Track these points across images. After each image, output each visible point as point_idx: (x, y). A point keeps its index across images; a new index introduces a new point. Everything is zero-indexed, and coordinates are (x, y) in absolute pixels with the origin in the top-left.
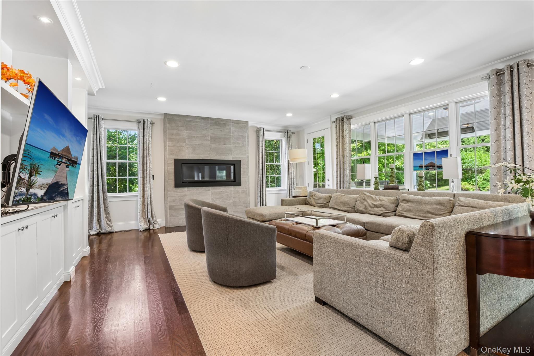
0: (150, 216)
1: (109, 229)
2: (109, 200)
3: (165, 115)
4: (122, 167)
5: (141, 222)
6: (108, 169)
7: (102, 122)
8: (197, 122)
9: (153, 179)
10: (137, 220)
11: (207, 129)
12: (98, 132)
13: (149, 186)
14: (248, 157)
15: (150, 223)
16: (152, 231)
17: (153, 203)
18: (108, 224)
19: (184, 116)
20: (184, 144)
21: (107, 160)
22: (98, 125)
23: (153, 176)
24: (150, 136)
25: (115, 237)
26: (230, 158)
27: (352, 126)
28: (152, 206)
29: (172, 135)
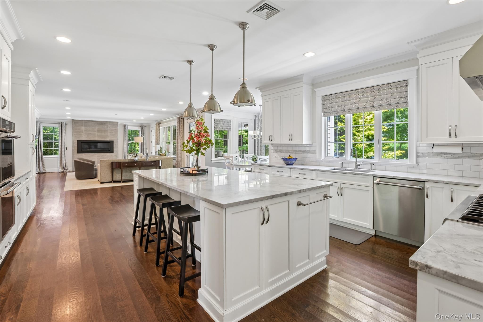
0: (64, 166)
1: (44, 171)
2: (44, 159)
3: (73, 120)
4: (51, 144)
5: (60, 168)
6: (44, 144)
7: (41, 124)
8: (89, 123)
9: (67, 149)
10: (58, 168)
11: (95, 126)
12: (39, 129)
13: (64, 152)
14: (118, 139)
15: (64, 169)
16: (65, 173)
17: (66, 160)
18: (43, 169)
19: (82, 121)
20: (82, 133)
21: (43, 140)
22: (39, 126)
23: (67, 148)
24: (65, 130)
25: (47, 175)
26: (108, 139)
27: (160, 127)
28: (66, 161)
29: (76, 129)
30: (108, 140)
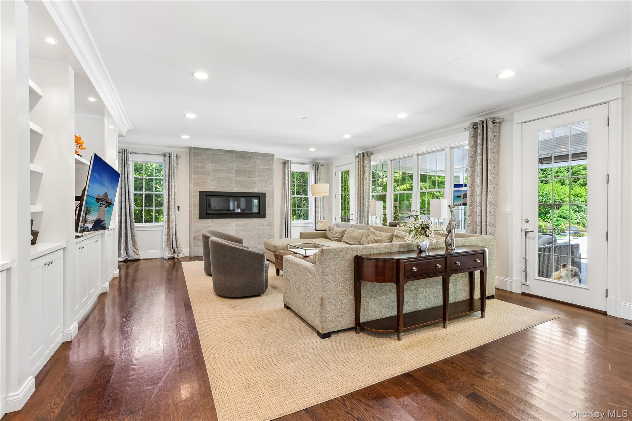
0: (174, 245)
1: (135, 257)
2: (136, 229)
3: (191, 148)
4: (149, 198)
5: (165, 251)
6: (135, 200)
7: (130, 156)
8: (222, 155)
9: (179, 210)
10: (163, 249)
11: (231, 162)
12: (126, 166)
13: (174, 217)
14: (273, 190)
15: (174, 252)
16: (176, 260)
17: (178, 233)
18: (134, 252)
19: (209, 149)
20: (208, 177)
21: (135, 191)
22: (126, 158)
23: (178, 207)
24: (176, 169)
25: (142, 264)
26: (255, 190)
27: (372, 162)
28: (177, 236)
29: (197, 168)
30: (256, 192)
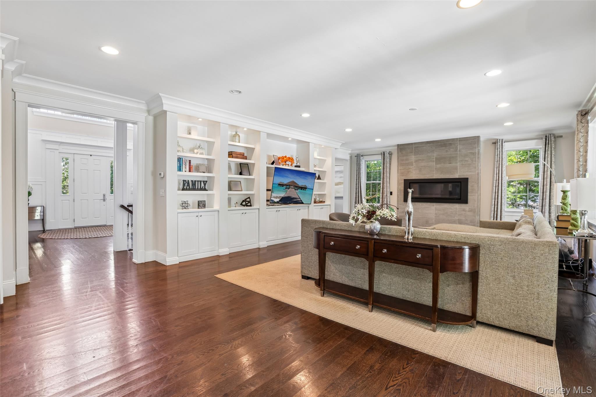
3: (398, 146)
4: (374, 186)
7: (362, 158)
8: (423, 147)
9: (392, 195)
11: (432, 151)
12: (359, 165)
14: (478, 174)
19: (412, 144)
20: (411, 167)
21: (366, 181)
22: (359, 160)
26: (456, 176)
29: (403, 160)
